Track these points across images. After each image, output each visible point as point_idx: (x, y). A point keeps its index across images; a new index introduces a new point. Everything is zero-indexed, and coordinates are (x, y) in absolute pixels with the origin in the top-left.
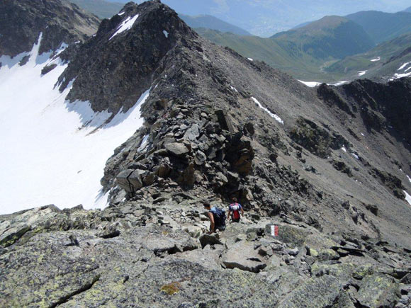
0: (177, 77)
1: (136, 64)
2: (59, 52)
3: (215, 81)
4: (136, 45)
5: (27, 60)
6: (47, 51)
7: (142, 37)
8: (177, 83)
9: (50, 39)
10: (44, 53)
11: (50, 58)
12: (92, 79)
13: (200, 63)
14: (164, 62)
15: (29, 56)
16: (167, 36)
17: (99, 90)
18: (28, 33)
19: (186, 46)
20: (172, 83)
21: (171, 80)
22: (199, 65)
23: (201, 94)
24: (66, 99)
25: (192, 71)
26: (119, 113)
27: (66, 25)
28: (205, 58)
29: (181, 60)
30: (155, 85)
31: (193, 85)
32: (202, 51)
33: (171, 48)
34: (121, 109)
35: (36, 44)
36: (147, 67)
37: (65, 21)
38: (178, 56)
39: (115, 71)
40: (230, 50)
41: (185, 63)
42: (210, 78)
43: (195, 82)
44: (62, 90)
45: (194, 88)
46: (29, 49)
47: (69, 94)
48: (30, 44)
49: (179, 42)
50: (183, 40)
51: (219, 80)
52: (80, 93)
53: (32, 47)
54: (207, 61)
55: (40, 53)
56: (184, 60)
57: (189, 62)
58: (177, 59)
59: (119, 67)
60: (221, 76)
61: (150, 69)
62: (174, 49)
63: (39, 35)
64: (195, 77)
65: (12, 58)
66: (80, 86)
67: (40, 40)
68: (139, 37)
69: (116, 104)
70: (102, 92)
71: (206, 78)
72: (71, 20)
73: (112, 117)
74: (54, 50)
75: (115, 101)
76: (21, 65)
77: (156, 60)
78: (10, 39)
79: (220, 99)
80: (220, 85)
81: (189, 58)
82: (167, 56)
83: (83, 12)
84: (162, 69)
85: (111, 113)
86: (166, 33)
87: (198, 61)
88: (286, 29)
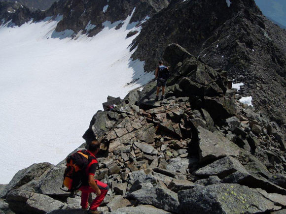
0: (230, 49)
1: (190, 30)
2: (143, 22)
3: (274, 60)
4: (195, 12)
5: (121, 26)
6: (135, 21)
7: (203, 5)
8: (228, 55)
9: (139, 13)
10: (133, 23)
11: (136, 26)
12: (151, 42)
13: (260, 38)
14: (219, 31)
15: (123, 24)
16: (229, 6)
17: (153, 52)
18: (126, 6)
19: (248, 18)
20: (222, 53)
22: (259, 40)
23: (255, 72)
24: (131, 58)
25: (250, 44)
27: (156, 6)
28: (266, 35)
29: (239, 30)
30: (203, 54)
31: (247, 60)
32: (264, 28)
33: (230, 18)
35: (130, 15)
36: (200, 34)
37: (156, 3)
38: (237, 27)
39: (170, 36)
41: (244, 34)
42: (269, 56)
43: (251, 57)
44: (131, 50)
45: (246, 64)
46: (124, 18)
48: (126, 15)
49: (241, 13)
50: (246, 12)
51: (279, 61)
52: (141, 53)
53: (126, 17)
54: (268, 39)
55: (131, 22)
56: (243, 31)
57: (248, 34)
58: (234, 29)
59: (174, 33)
60: (280, 57)
61: (203, 37)
62: (234, 19)
63: (133, 9)
64: (251, 51)
65: (112, 23)
67: (133, 13)
68: (199, 4)
70: (154, 54)
71: (263, 56)
72: (160, 3)
74: (140, 21)
76: (116, 29)
77: (211, 28)
78: (114, 10)
79: (276, 82)
80: (279, 67)
81: (249, 31)
82: (224, 26)
84: (215, 39)
86: (229, 3)
87: (258, 35)
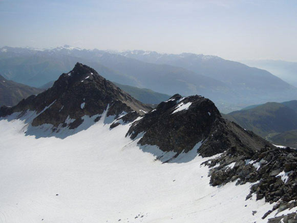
0: (220, 136)
2: (121, 116)
4: (193, 118)
5: (99, 119)
6: (112, 115)
7: (197, 115)
8: (220, 140)
9: (115, 109)
10: (110, 116)
11: (115, 119)
15: (101, 117)
16: (210, 115)
17: (166, 139)
20: (217, 139)
21: (216, 137)
24: (138, 143)
26: (182, 153)
30: (205, 139)
31: (229, 141)
34: (183, 151)
35: (105, 110)
36: (199, 130)
39: (178, 131)
40: (235, 123)
44: (133, 138)
46: (101, 112)
47: (140, 141)
49: (217, 119)
52: (149, 140)
53: (103, 112)
55: (108, 115)
59: (181, 129)
61: (201, 131)
63: (107, 105)
65: (90, 117)
66: (150, 136)
67: (108, 108)
69: (180, 148)
73: (177, 155)
74: (117, 115)
75: (179, 146)
76: (95, 121)
83: (123, 92)
85: (176, 153)
86: (209, 113)
88: (239, 109)
